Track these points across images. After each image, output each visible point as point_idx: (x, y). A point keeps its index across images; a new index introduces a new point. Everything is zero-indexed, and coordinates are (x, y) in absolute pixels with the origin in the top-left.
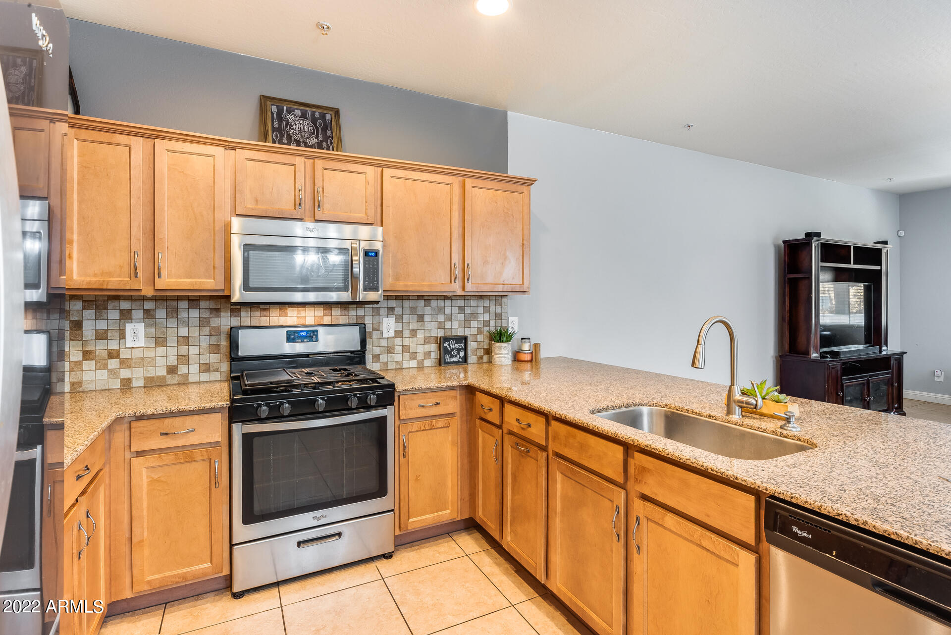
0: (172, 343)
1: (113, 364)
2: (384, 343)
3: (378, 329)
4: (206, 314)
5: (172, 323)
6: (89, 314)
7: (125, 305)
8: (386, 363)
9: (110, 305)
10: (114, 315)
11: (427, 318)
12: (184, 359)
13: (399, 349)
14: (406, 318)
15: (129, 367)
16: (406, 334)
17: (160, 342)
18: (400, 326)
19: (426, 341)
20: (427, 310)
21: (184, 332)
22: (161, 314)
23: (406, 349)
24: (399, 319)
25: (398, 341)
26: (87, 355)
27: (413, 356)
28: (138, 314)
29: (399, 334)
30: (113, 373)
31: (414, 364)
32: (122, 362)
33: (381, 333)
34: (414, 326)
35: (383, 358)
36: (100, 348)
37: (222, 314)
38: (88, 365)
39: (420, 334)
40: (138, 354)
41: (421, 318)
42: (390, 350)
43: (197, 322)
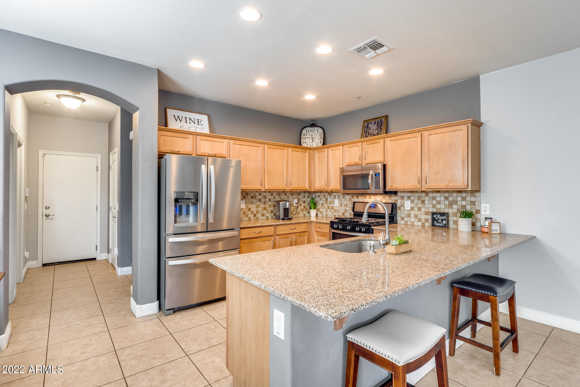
0: (343, 206)
1: (333, 210)
2: (406, 212)
3: (403, 205)
4: (351, 198)
5: (343, 200)
6: (329, 196)
7: (335, 194)
8: (407, 222)
9: (332, 194)
10: (333, 197)
11: (426, 202)
12: (346, 211)
13: (412, 216)
14: (416, 201)
15: (335, 212)
16: (416, 209)
17: (341, 205)
18: (413, 205)
19: (426, 213)
20: (427, 198)
21: (346, 203)
22: (341, 197)
23: (416, 216)
24: (412, 202)
25: (412, 212)
26: (328, 207)
27: (420, 220)
28: (337, 197)
29: (412, 209)
30: (333, 213)
31: (420, 224)
32: (334, 210)
33: (404, 208)
34: (420, 206)
35: (406, 219)
36: (331, 205)
37: (354, 197)
38: (329, 210)
39: (423, 210)
40: (337, 208)
41: (423, 202)
42: (409, 216)
43: (348, 200)
